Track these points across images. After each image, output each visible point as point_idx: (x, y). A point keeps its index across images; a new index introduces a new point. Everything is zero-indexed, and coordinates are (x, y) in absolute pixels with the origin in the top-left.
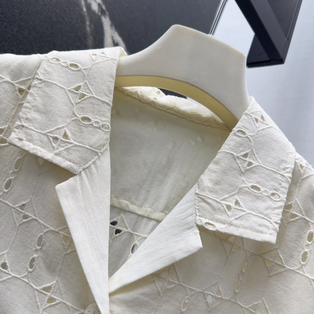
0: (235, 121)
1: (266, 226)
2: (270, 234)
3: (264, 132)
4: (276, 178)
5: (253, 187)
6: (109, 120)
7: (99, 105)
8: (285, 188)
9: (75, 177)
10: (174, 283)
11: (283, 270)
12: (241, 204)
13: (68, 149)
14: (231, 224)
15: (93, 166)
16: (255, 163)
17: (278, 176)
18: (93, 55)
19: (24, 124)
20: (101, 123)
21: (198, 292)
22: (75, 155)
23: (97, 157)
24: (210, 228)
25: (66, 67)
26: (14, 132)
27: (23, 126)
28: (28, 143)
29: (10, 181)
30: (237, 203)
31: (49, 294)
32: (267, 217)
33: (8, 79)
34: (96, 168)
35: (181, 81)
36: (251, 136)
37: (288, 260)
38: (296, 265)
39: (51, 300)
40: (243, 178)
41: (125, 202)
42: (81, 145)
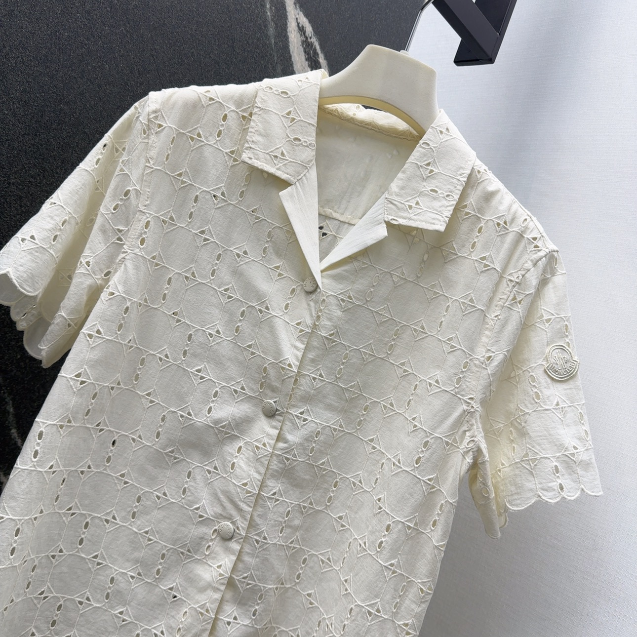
0: (422, 134)
1: (438, 219)
2: (441, 225)
3: (447, 143)
4: (452, 182)
5: (432, 190)
6: (315, 139)
7: (306, 127)
8: (459, 190)
9: (292, 186)
10: (367, 264)
11: (455, 257)
12: (421, 204)
13: (286, 164)
14: (410, 219)
15: (304, 178)
16: (436, 171)
17: (455, 181)
18: (299, 81)
19: (251, 146)
20: (309, 143)
21: (385, 272)
22: (290, 170)
23: (307, 170)
24: (395, 222)
25: (278, 95)
26: (245, 152)
27: (251, 148)
28: (256, 161)
29: (242, 192)
30: (417, 203)
31: (278, 271)
32: (439, 213)
33: (233, 108)
34: (307, 179)
35: (376, 99)
36: (434, 147)
37: (461, 249)
38: (466, 253)
39: (280, 275)
40: (424, 184)
41: (328, 211)
42: (294, 161)
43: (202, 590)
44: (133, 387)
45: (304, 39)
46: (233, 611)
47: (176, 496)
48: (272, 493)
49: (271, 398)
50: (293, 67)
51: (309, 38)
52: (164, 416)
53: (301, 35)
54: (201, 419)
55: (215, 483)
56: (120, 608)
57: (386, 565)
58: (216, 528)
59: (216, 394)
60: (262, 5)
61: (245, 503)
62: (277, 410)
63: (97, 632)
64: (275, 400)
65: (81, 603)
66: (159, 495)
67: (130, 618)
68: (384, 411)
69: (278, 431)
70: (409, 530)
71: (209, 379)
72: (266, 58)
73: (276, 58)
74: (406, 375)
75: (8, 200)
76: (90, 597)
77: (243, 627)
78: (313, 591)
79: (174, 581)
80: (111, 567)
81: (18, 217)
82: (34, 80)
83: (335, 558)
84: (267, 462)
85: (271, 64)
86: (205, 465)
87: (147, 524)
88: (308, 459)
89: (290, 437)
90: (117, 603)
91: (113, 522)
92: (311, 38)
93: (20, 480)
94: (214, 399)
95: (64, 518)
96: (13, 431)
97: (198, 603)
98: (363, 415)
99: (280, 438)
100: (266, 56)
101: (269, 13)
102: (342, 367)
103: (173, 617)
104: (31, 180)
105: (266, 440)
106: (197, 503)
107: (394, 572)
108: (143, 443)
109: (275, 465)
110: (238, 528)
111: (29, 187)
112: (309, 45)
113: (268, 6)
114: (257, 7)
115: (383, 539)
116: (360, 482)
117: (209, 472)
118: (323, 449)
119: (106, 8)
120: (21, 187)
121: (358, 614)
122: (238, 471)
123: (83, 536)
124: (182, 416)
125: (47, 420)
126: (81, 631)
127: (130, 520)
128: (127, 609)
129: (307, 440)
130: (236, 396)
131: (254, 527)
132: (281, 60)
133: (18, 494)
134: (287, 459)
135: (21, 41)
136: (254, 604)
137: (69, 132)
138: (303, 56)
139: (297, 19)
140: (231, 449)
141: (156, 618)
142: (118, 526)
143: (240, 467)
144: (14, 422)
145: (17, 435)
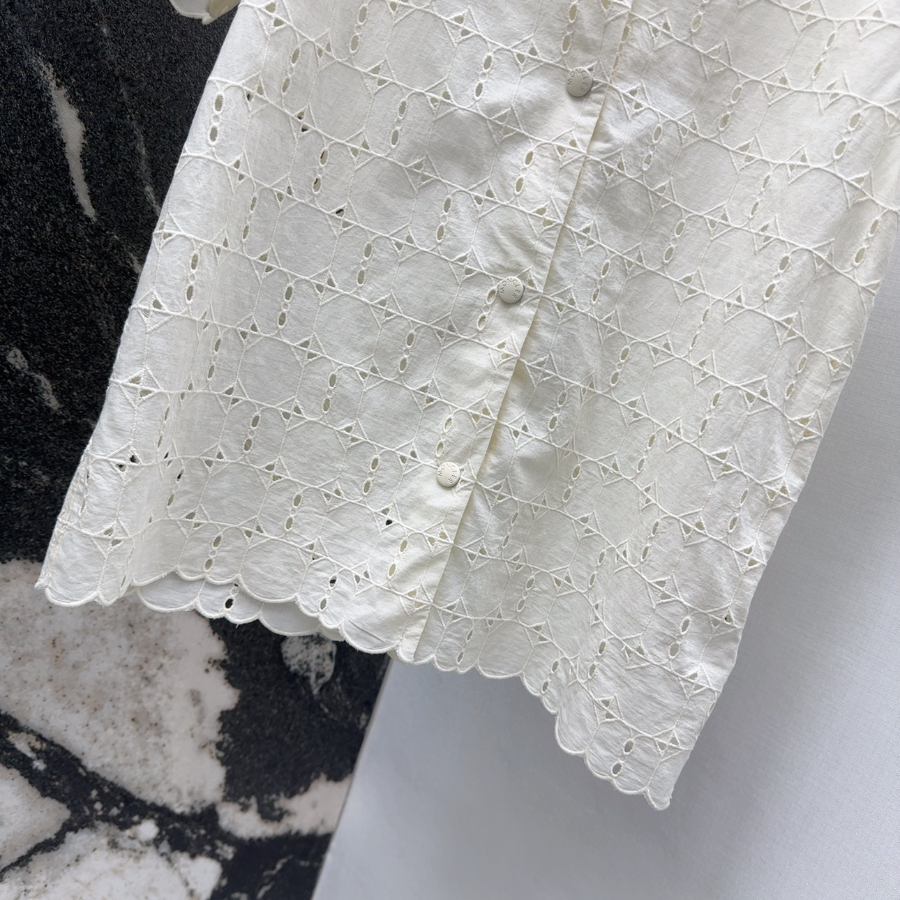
43: (475, 383)
44: (350, 60)
46: (521, 417)
47: (428, 243)
48: (584, 227)
49: (583, 64)
52: (404, 103)
54: (466, 104)
55: (490, 217)
56: (347, 421)
57: (779, 319)
58: (494, 288)
59: (488, 63)
61: (543, 241)
62: (594, 83)
63: (314, 459)
64: (590, 66)
65: (287, 415)
66: (400, 241)
67: (363, 436)
68: (769, 95)
69: (595, 119)
70: (819, 265)
71: (476, 35)
74: (812, 23)
76: (300, 407)
77: (536, 443)
78: (639, 397)
79: (428, 377)
80: (329, 361)
83: (677, 342)
84: (578, 172)
86: (472, 190)
87: (383, 289)
88: (641, 177)
89: (613, 131)
90: (341, 415)
91: (330, 290)
93: (192, 174)
94: (485, 71)
95: (257, 272)
97: (470, 402)
98: (731, 106)
99: (599, 133)
102: (700, 13)
103: (429, 430)
105: (576, 136)
106: (461, 250)
107: (791, 333)
108: (371, 155)
109: (590, 180)
110: (531, 283)
115: (775, 282)
116: (724, 218)
117: (479, 200)
118: (663, 161)
121: (729, 400)
122: (528, 191)
123: (284, 310)
124: (434, 100)
125: (228, 78)
126: (290, 458)
127: (356, 285)
128: (357, 424)
129: (640, 140)
130: (521, 65)
131: (555, 283)
133: (191, 196)
134: (610, 171)
136: (552, 408)
140: (515, 157)
141: (401, 435)
142: (338, 295)
143: (533, 185)
144: (149, 173)
145: (153, 197)
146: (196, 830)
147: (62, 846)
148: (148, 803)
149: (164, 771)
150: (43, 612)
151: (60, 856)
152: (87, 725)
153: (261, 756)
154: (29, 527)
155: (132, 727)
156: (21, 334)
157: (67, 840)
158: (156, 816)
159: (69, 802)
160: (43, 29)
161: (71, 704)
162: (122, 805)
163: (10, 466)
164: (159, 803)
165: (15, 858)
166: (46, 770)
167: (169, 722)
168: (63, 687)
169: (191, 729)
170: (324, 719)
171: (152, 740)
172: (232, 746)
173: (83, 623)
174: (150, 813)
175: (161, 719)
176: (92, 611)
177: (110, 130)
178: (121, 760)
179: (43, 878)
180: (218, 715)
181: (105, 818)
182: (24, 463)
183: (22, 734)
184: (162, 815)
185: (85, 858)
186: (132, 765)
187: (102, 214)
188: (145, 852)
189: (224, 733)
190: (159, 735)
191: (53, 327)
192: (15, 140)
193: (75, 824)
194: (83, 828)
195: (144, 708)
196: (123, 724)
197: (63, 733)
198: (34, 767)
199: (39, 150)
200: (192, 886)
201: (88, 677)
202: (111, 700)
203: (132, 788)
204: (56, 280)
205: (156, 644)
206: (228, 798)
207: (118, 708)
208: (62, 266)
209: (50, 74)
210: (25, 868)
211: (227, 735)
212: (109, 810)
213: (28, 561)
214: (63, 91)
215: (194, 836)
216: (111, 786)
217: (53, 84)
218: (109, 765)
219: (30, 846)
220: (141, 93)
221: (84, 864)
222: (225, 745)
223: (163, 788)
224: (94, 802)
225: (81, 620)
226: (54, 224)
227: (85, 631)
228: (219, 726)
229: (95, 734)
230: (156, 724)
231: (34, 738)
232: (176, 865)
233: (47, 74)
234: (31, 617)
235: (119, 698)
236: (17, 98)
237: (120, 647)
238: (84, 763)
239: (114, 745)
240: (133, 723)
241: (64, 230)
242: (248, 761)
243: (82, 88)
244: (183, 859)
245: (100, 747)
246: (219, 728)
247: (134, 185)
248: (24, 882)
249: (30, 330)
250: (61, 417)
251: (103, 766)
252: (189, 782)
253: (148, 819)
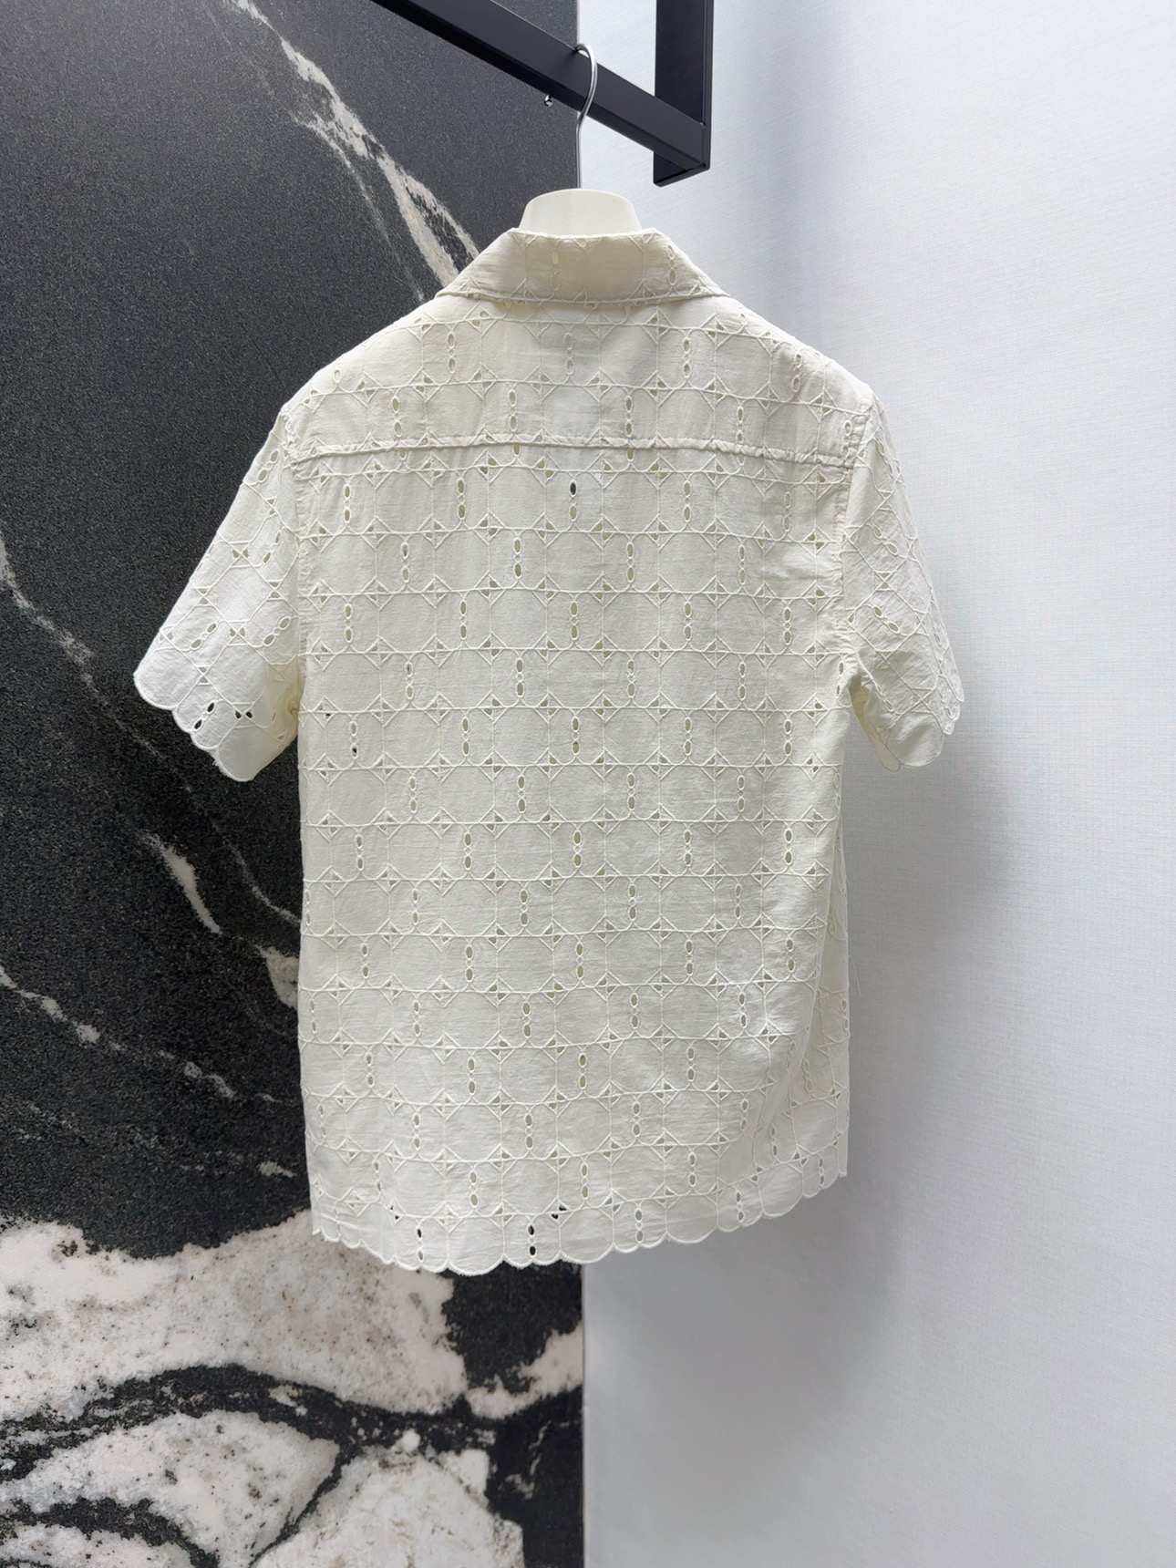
45: (427, 215)
50: (426, 263)
51: (433, 210)
53: (421, 211)
60: (353, 190)
72: (385, 264)
73: (398, 259)
75: (140, 590)
81: (160, 608)
82: (112, 418)
85: (396, 271)
92: (435, 209)
96: (255, 889)
100: (385, 261)
101: (367, 198)
104: (157, 553)
111: (158, 564)
112: (437, 220)
113: (362, 188)
114: (348, 195)
119: (161, 282)
120: (148, 567)
132: (407, 259)
135: (79, 372)
137: (178, 472)
138: (434, 241)
139: (407, 189)
144: (252, 877)
145: (260, 893)
146: (454, 1426)
147: (340, 1481)
148: (404, 1414)
149: (408, 1378)
150: (268, 1272)
151: (342, 1491)
152: (331, 1359)
153: (490, 1333)
154: (237, 1204)
155: (369, 1347)
156: (189, 1049)
157: (343, 1473)
158: (414, 1424)
159: (335, 1437)
160: (145, 812)
161: (312, 1346)
162: (381, 1424)
163: (210, 1159)
164: (413, 1411)
165: (304, 1506)
166: (309, 1413)
167: (400, 1332)
168: (302, 1332)
169: (421, 1331)
170: (538, 1278)
171: (390, 1353)
172: (462, 1333)
173: (303, 1269)
174: (408, 1423)
175: (392, 1331)
176: (307, 1256)
177: (213, 860)
178: (368, 1382)
179: (333, 1517)
180: (441, 1308)
181: (371, 1442)
182: (220, 1152)
183: (280, 1387)
184: (418, 1420)
185: (364, 1486)
186: (379, 1383)
187: (225, 926)
188: (415, 1462)
189: (450, 1324)
190: (395, 1346)
191: (213, 1032)
192: (147, 903)
193: (346, 1456)
194: (354, 1457)
195: (374, 1326)
196: (361, 1348)
197: (313, 1374)
198: (298, 1415)
199: (165, 902)
200: (466, 1482)
201: (320, 1316)
202: (345, 1329)
203: (385, 1405)
204: (205, 994)
205: (368, 1264)
206: (474, 1384)
207: (353, 1334)
208: (206, 981)
209: (158, 842)
210: (315, 1513)
211: (454, 1325)
212: (371, 1432)
213: (244, 1233)
214: (171, 849)
215: (454, 1432)
216: (367, 1409)
217: (162, 848)
218: (359, 1390)
219: (314, 1490)
220: (228, 820)
221: (364, 1492)
222: (455, 1334)
223: (413, 1395)
224: (357, 1429)
225: (300, 1268)
226: (192, 952)
227: (307, 1275)
228: (444, 1318)
229: (340, 1366)
230: (389, 1337)
231: (290, 1387)
232: (445, 1467)
233: (156, 842)
234: (259, 1280)
235: (351, 1325)
236: (139, 871)
237: (338, 1278)
238: (338, 1396)
239: (358, 1369)
240: (368, 1344)
241: (200, 953)
242: (480, 1342)
243: (184, 840)
244: (450, 1458)
245: (348, 1376)
246: (445, 1322)
247: (243, 892)
248: (318, 1526)
249: (197, 1043)
250: (239, 1101)
251: (355, 1393)
252: (433, 1381)
253: (408, 1429)
